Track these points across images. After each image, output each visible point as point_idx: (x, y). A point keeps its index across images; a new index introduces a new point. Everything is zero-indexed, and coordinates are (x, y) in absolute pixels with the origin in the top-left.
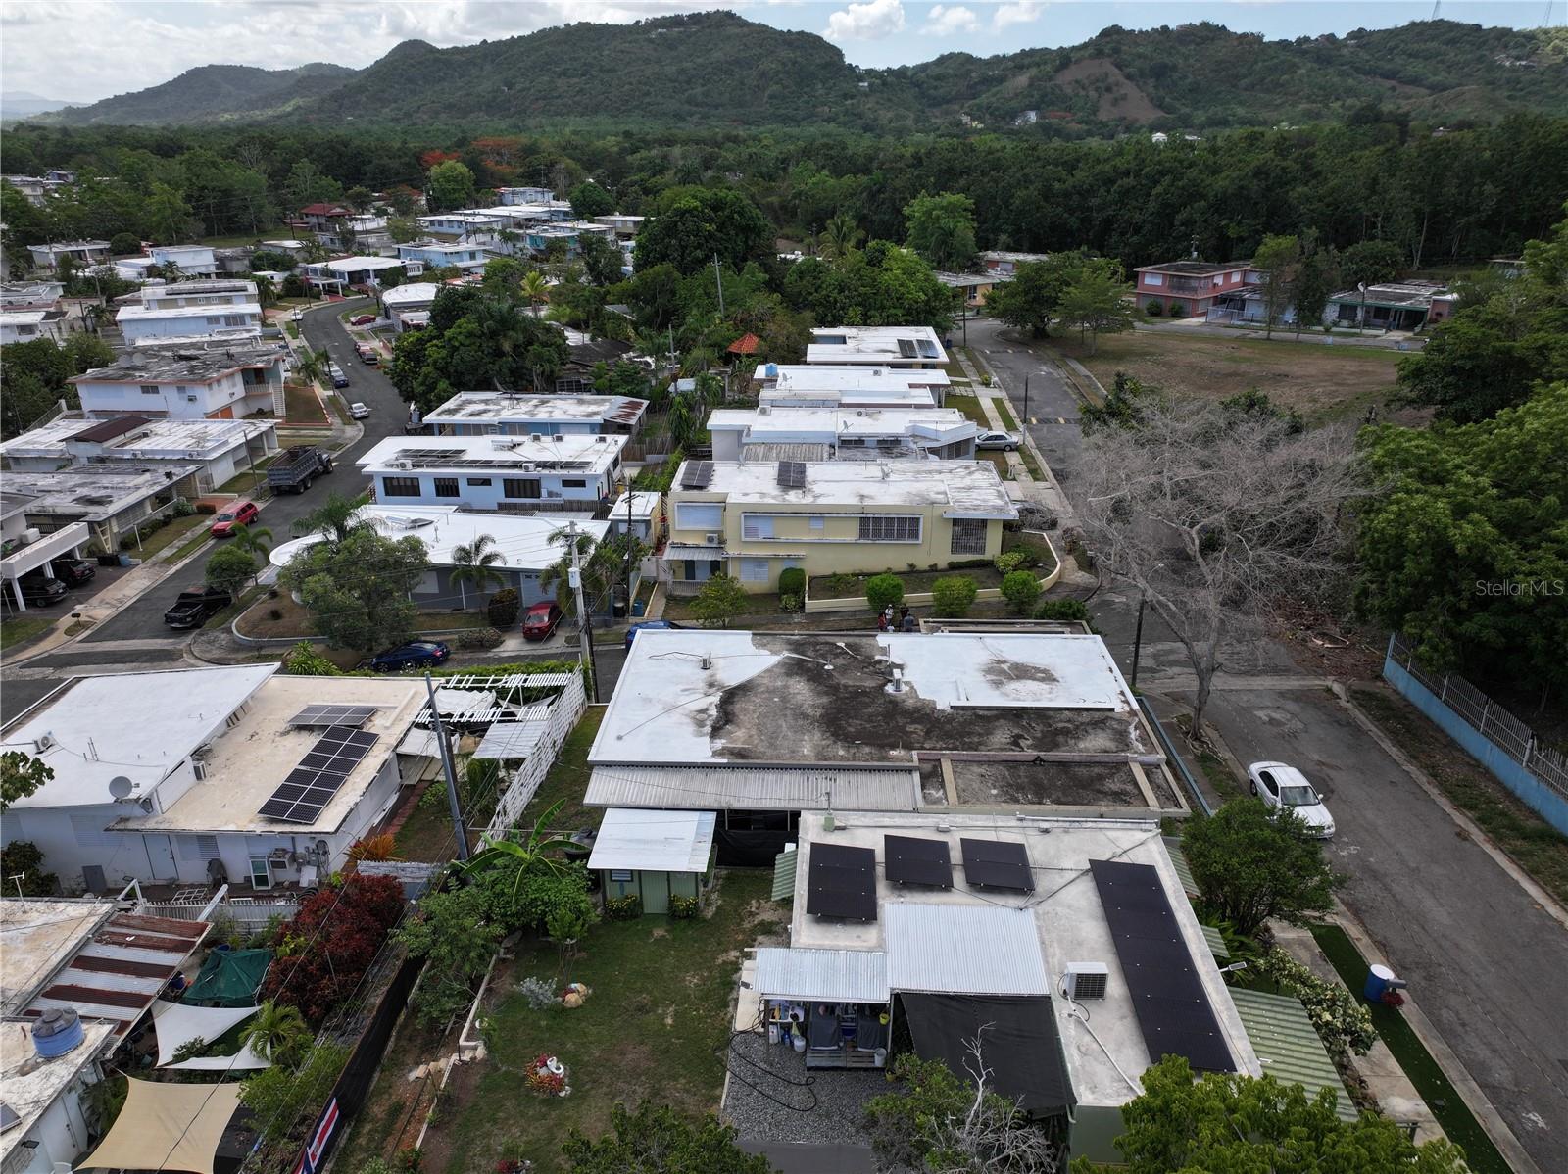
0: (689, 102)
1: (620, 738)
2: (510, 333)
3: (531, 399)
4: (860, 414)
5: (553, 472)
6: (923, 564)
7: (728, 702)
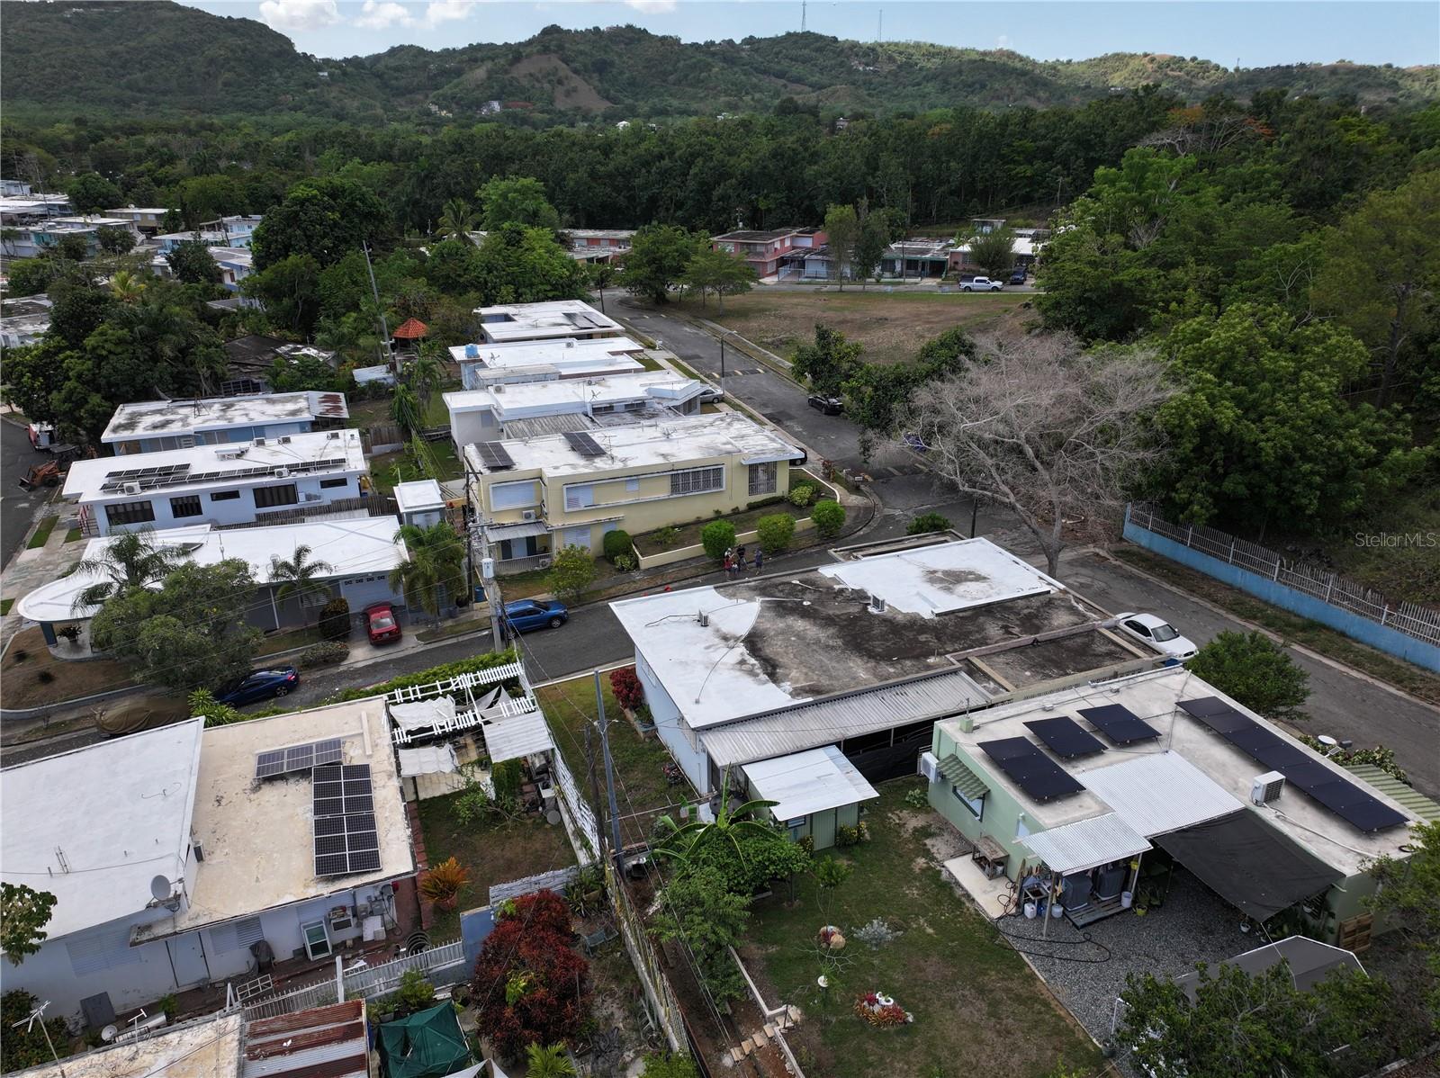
0: (130, 87)
1: (697, 702)
2: (169, 336)
3: (210, 406)
4: (590, 383)
5: (310, 475)
6: (726, 510)
7: (755, 649)
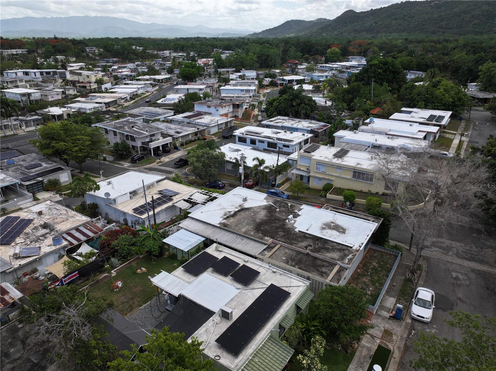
1: (202, 212)
2: (296, 100)
5: (281, 142)
6: (374, 191)
7: (239, 211)
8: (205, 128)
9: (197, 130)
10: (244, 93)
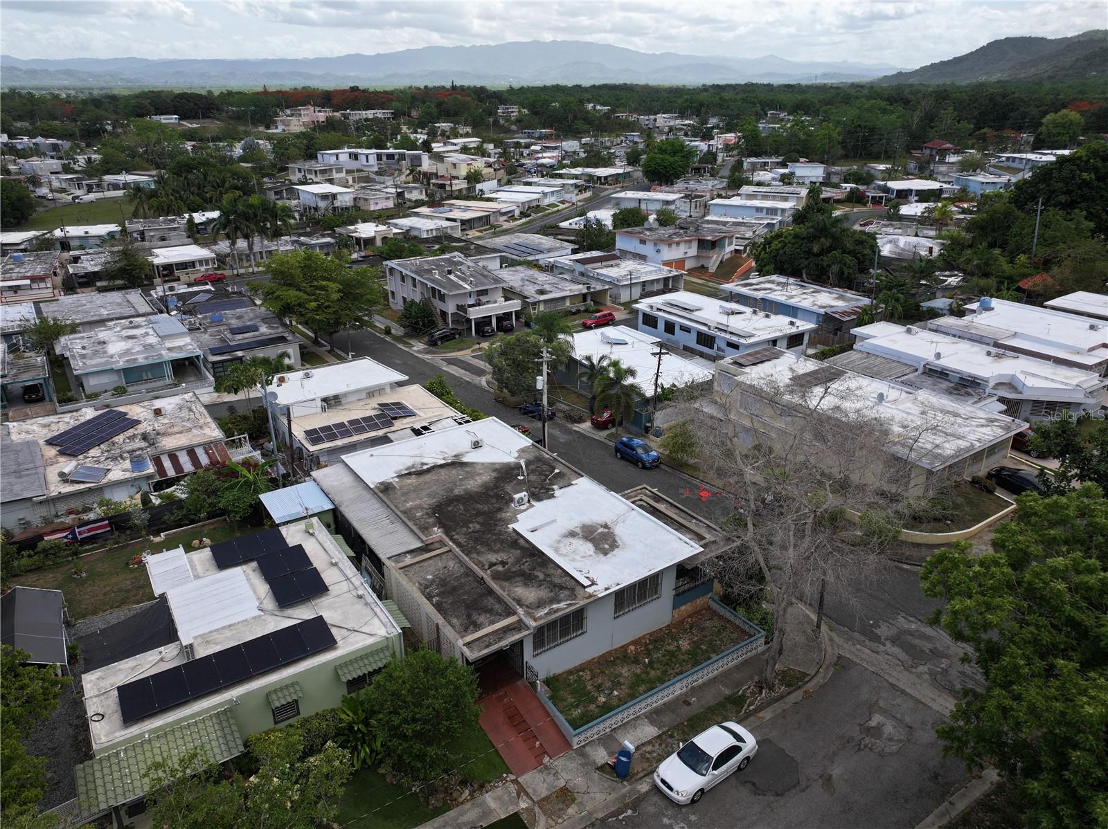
1: (371, 456)
4: (989, 354)
5: (722, 335)
7: (442, 466)
8: (607, 287)
9: (585, 291)
10: (763, 215)
